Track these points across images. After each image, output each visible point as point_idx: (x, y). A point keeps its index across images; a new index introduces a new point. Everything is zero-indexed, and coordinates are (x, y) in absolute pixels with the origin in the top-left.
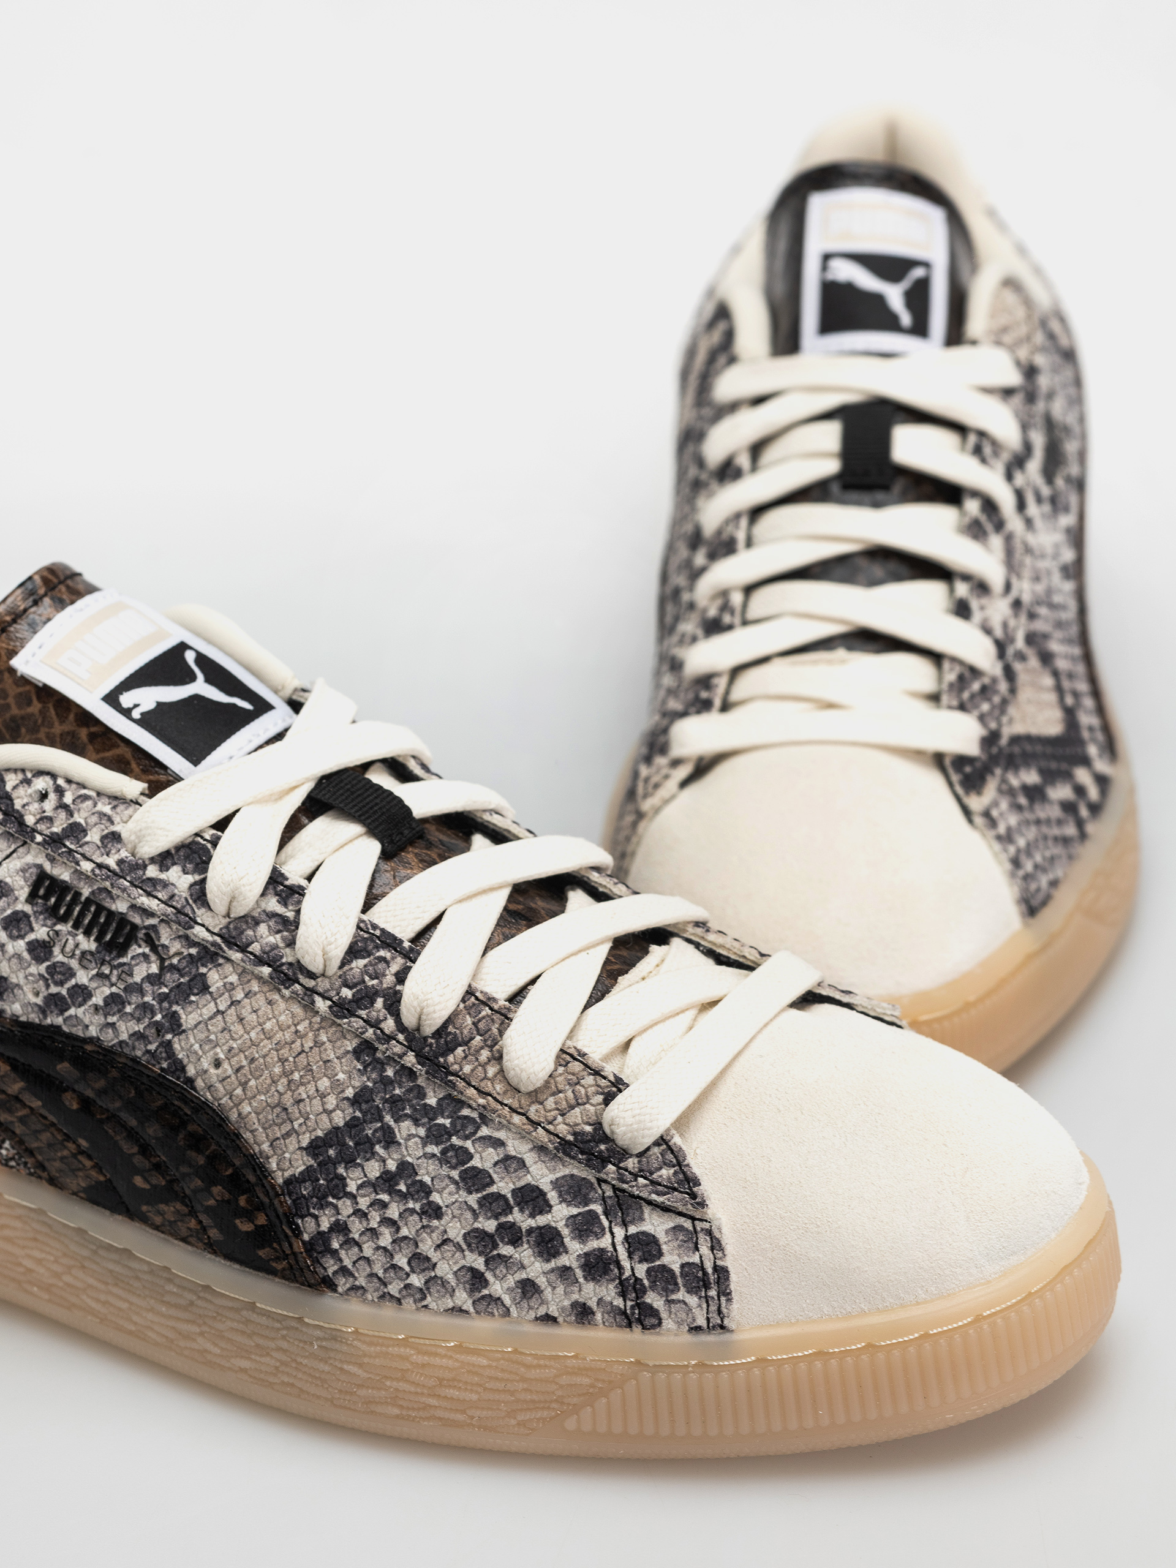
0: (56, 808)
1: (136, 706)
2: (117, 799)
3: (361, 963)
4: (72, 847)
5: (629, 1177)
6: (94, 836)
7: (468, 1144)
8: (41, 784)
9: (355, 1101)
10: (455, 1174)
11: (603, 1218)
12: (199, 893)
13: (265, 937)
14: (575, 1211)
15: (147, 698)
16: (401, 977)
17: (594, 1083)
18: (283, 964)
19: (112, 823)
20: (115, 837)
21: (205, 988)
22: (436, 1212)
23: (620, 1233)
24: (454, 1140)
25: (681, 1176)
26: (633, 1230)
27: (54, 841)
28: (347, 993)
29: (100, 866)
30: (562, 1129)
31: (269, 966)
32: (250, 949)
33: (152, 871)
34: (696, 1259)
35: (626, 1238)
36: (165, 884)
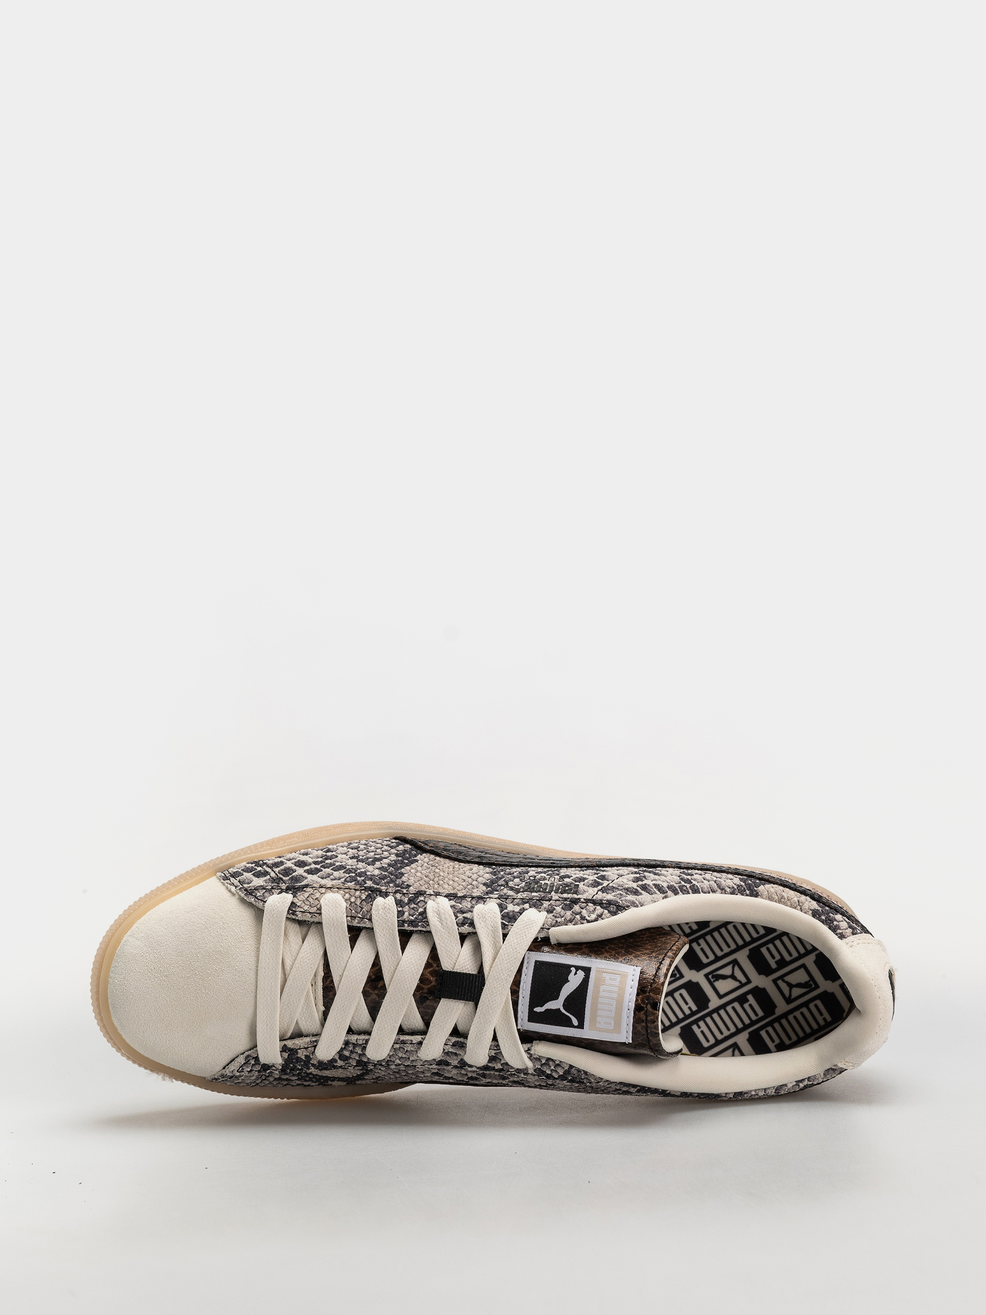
0: (581, 912)
1: (576, 974)
2: (557, 924)
3: (421, 910)
4: (566, 902)
5: (274, 887)
6: (558, 909)
7: (348, 875)
8: (593, 916)
9: (403, 874)
10: (348, 867)
11: (281, 876)
12: (502, 907)
13: (466, 904)
14: (294, 874)
15: (574, 980)
16: (400, 914)
17: (304, 908)
18: (454, 899)
19: (553, 916)
20: (550, 911)
21: (485, 884)
22: (352, 858)
23: (273, 874)
24: (353, 875)
25: (253, 894)
26: (268, 877)
27: (575, 901)
28: (422, 898)
29: (550, 900)
30: (308, 889)
31: (460, 897)
32: (471, 899)
33: (527, 906)
34: (238, 879)
35: (269, 874)
36: (518, 904)
